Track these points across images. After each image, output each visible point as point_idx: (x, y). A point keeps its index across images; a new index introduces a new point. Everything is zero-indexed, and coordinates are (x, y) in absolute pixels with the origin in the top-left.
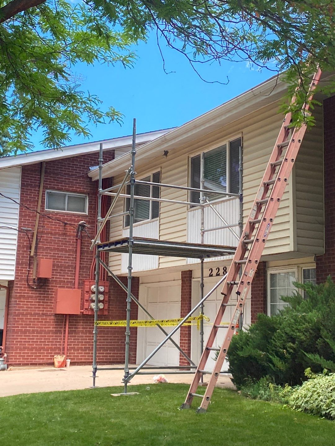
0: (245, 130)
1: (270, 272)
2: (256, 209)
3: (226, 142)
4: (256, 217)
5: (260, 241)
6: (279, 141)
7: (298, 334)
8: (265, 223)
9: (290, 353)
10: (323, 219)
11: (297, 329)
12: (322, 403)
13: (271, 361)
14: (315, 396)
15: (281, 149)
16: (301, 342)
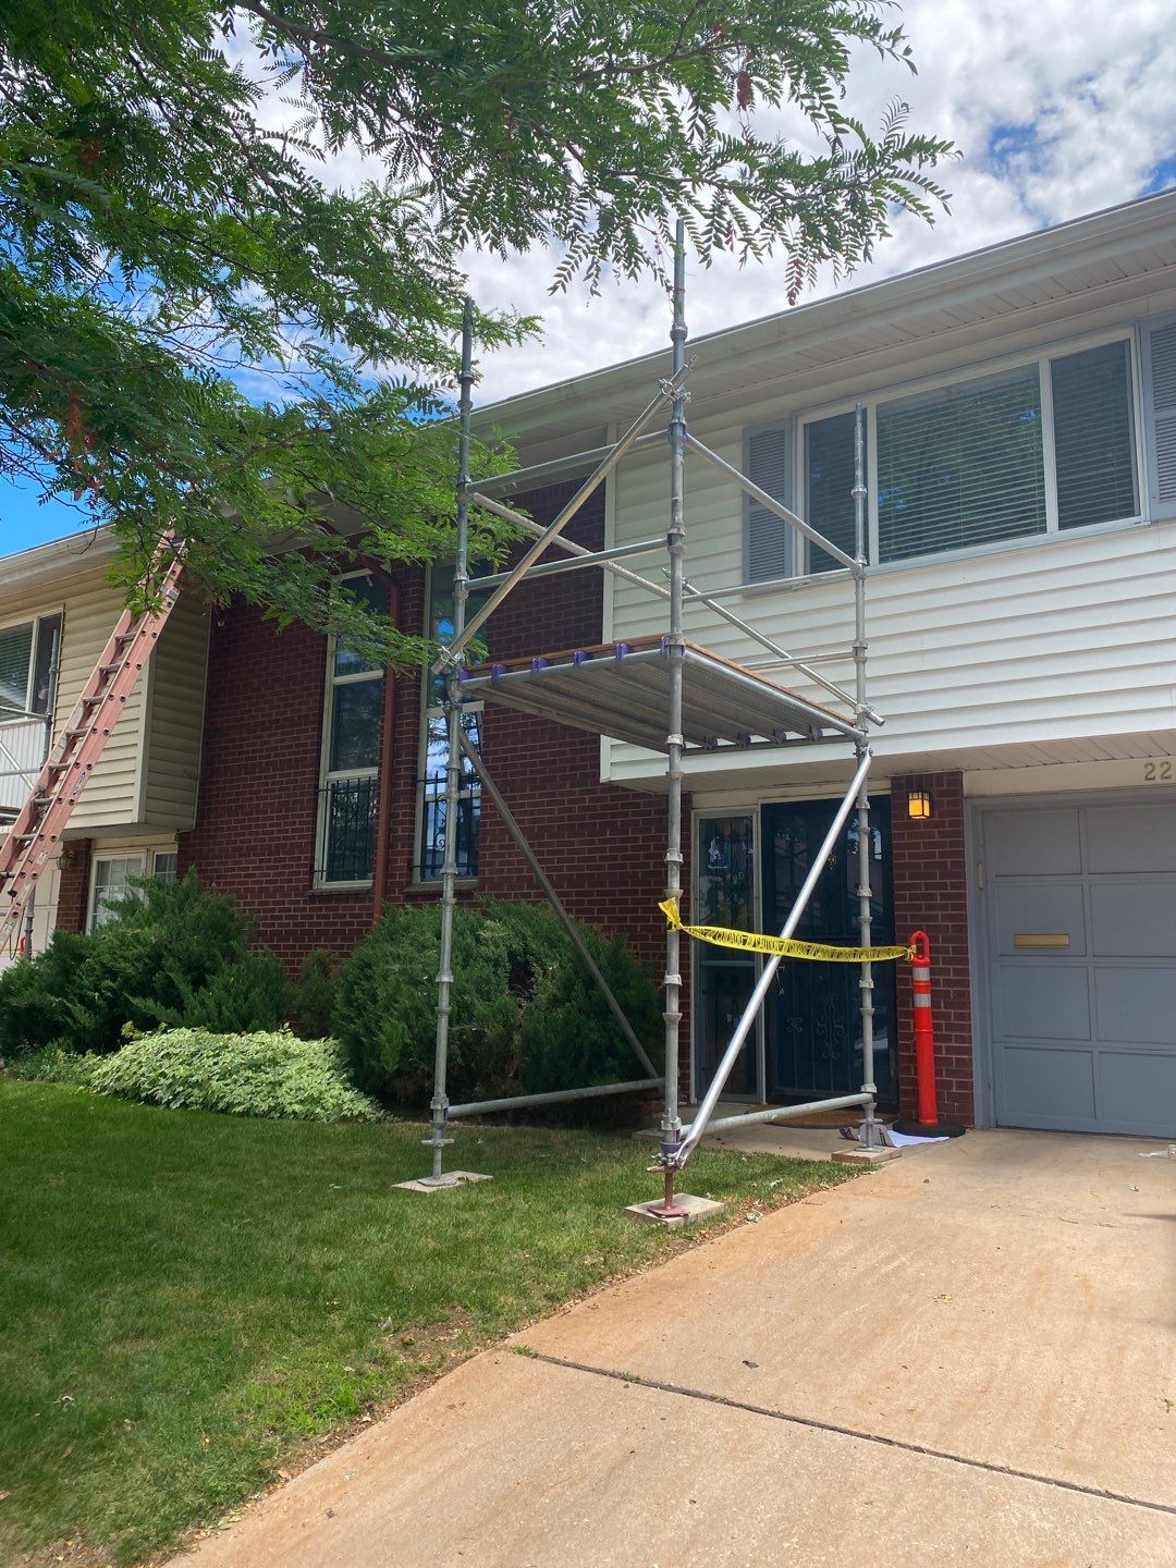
0: (70, 602)
1: (97, 858)
2: (64, 745)
3: (32, 619)
4: (63, 759)
5: (65, 802)
6: (119, 631)
7: (123, 965)
8: (78, 772)
9: (105, 999)
10: (197, 770)
11: (122, 957)
12: (143, 1079)
13: (69, 1013)
14: (134, 1068)
15: (121, 645)
16: (127, 979)
